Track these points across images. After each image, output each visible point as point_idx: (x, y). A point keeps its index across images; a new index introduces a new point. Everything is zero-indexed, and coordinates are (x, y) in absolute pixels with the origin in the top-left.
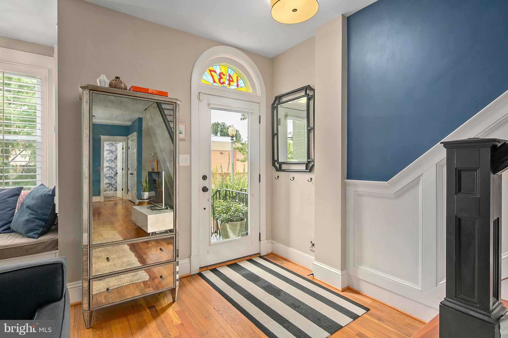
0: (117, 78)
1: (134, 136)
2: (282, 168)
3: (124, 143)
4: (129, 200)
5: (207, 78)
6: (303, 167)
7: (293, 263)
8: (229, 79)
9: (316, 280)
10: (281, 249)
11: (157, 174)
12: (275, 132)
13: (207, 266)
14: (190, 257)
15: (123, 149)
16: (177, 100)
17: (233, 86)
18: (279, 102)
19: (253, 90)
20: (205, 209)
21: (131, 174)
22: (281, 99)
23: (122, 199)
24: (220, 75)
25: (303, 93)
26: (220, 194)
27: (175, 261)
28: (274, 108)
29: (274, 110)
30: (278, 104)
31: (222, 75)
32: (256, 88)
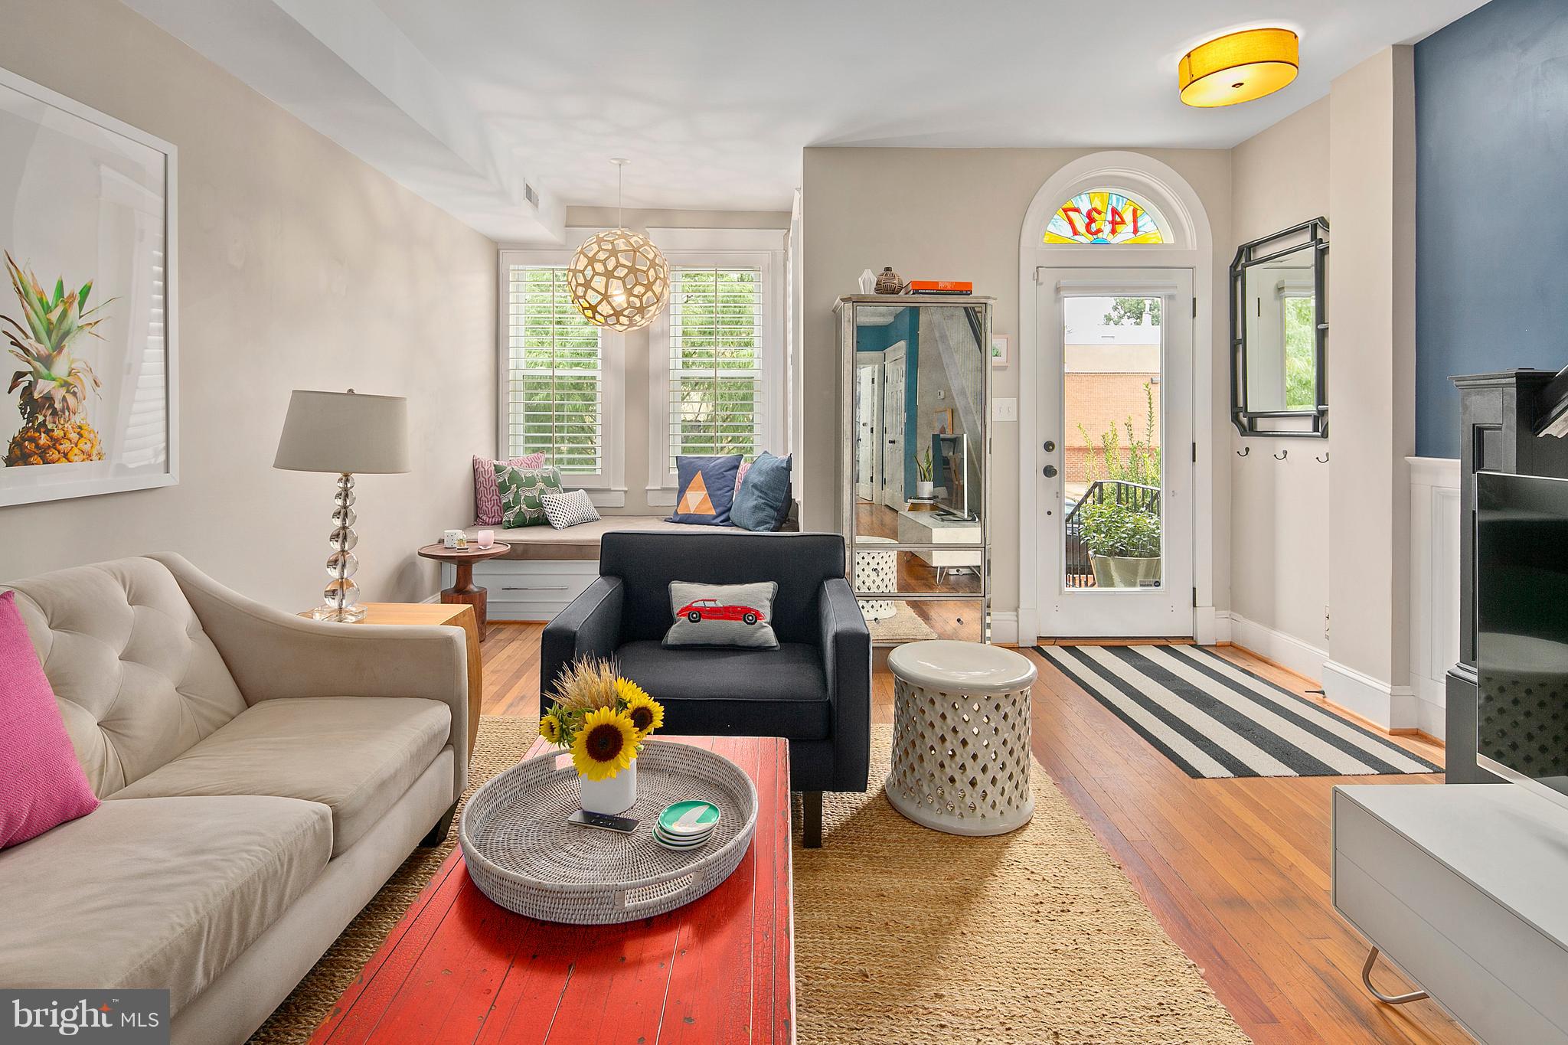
0: (888, 269)
1: (900, 348)
2: (1256, 427)
3: (877, 366)
4: (887, 506)
5: (1059, 228)
6: (1307, 426)
7: (1283, 669)
8: (1113, 220)
9: (1330, 705)
10: (1252, 632)
11: (952, 444)
12: (1240, 336)
13: (1056, 638)
14: (1017, 609)
15: (873, 383)
16: (989, 298)
17: (1125, 233)
18: (1248, 259)
19: (1176, 237)
20: (1049, 513)
21: (891, 442)
22: (1254, 251)
23: (871, 503)
24: (1089, 215)
25: (1306, 237)
26: (1101, 489)
27: (984, 596)
28: (1236, 275)
29: (1236, 281)
30: (1244, 266)
31: (1094, 214)
32: (1183, 230)
